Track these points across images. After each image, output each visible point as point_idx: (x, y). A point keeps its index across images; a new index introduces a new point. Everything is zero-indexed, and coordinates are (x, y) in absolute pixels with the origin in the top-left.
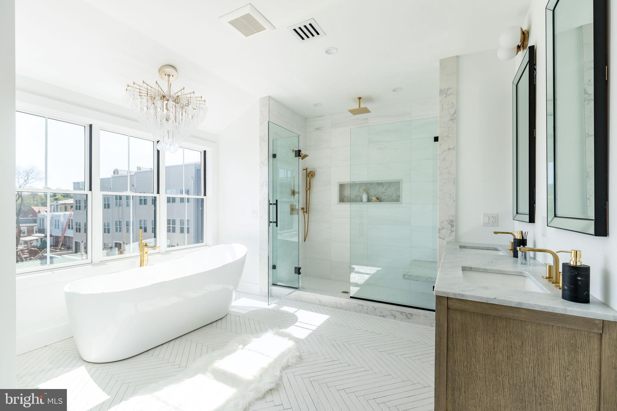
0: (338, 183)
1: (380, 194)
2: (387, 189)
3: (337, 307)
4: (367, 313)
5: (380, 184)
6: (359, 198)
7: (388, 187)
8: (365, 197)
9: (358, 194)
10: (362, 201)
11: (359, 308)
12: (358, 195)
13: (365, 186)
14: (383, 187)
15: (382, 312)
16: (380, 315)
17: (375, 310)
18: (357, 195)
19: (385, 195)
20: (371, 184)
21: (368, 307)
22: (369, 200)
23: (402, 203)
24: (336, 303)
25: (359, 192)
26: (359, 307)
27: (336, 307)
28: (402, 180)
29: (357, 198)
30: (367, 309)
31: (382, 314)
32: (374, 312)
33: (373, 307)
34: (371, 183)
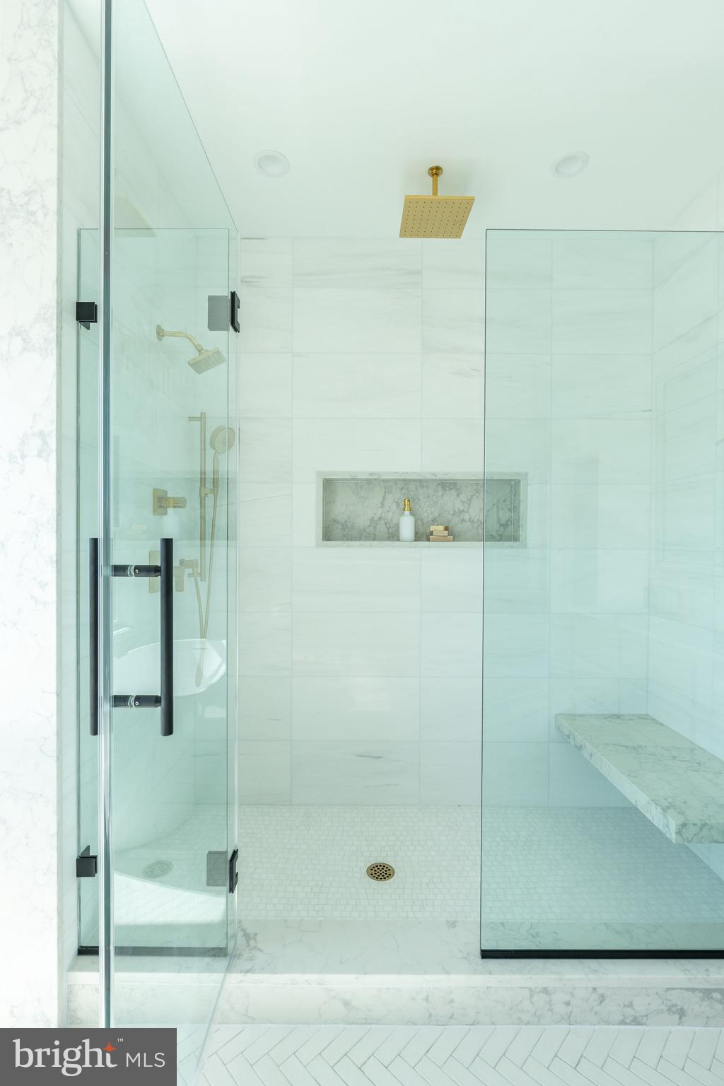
0: (318, 473)
1: (450, 516)
2: (470, 500)
3: (430, 1015)
4: (569, 1019)
5: (448, 485)
6: (382, 528)
7: (472, 496)
8: (407, 526)
9: (378, 515)
10: (394, 536)
11: (533, 1003)
12: (380, 519)
13: (402, 489)
14: (458, 496)
15: (631, 1005)
16: (621, 1018)
17: (602, 998)
18: (376, 519)
19: (463, 520)
20: (422, 483)
21: (572, 994)
22: (422, 535)
23: (525, 546)
24: (427, 999)
25: (381, 507)
26: (534, 999)
27: (430, 1019)
28: (526, 474)
29: (375, 528)
30: (568, 1004)
31: (629, 1011)
32: (596, 1009)
33: (595, 989)
34: (420, 481)
